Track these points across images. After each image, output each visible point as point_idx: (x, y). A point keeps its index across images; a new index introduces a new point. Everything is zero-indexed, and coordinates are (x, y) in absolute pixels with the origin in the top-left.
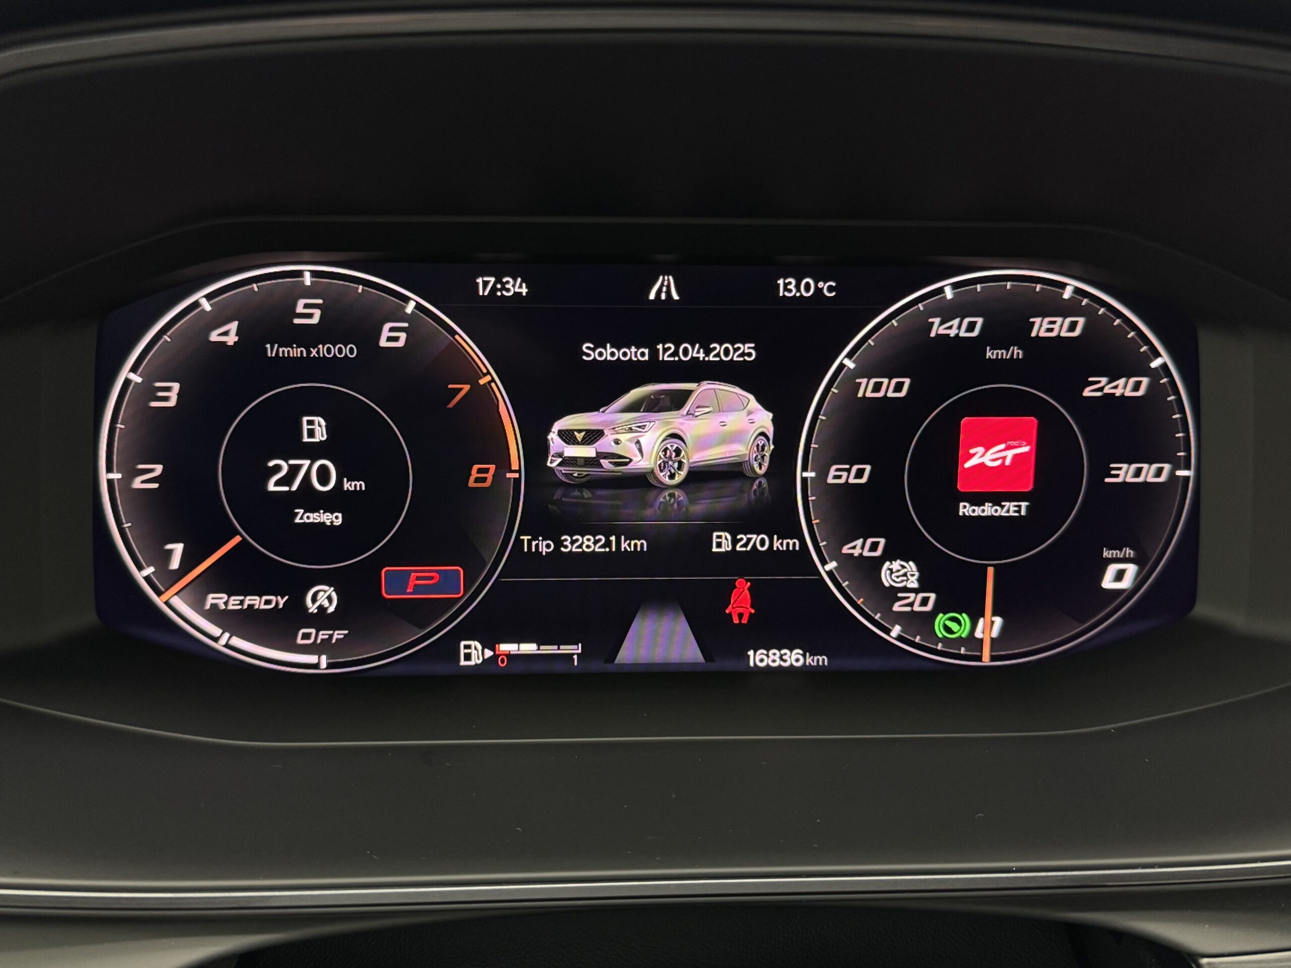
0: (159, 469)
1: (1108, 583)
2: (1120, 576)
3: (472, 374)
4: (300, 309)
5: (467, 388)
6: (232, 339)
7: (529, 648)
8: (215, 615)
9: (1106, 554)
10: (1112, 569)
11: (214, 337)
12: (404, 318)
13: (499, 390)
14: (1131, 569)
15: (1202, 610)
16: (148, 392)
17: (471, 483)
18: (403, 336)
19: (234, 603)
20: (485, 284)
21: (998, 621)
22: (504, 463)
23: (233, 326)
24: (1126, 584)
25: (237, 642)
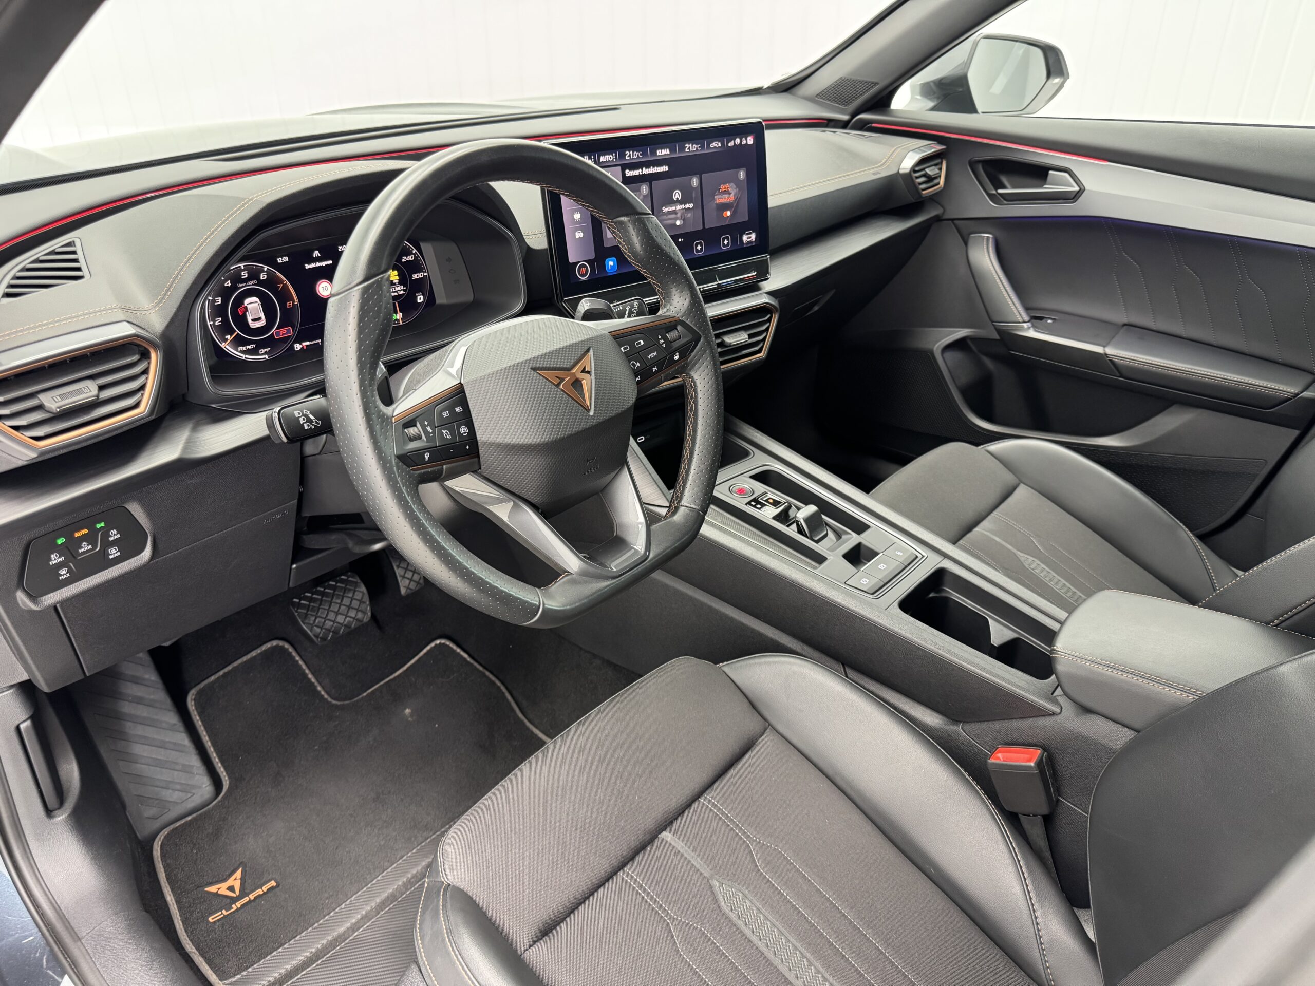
0: (220, 319)
1: (419, 301)
2: (420, 299)
3: (282, 282)
4: (243, 274)
5: (282, 285)
6: (229, 285)
7: (308, 343)
8: (241, 352)
9: (417, 295)
10: (419, 298)
11: (226, 285)
12: (264, 272)
13: (288, 284)
14: (422, 297)
15: (438, 301)
16: (214, 301)
17: (288, 307)
18: (266, 276)
19: (244, 348)
20: (280, 260)
21: (401, 314)
22: (294, 301)
23: (229, 282)
24: (422, 300)
25: (247, 356)
